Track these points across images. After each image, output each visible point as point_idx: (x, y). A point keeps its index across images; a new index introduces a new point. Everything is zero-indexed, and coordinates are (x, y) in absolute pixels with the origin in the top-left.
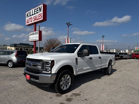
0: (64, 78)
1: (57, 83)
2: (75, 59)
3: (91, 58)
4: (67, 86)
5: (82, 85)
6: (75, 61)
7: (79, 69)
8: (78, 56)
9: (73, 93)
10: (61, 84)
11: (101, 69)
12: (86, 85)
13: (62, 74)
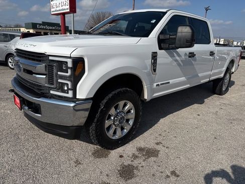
0: (116, 108)
1: (94, 125)
2: (151, 57)
3: (192, 55)
4: (122, 129)
5: (162, 120)
6: (149, 61)
7: (159, 83)
8: (160, 48)
9: (139, 145)
10: (107, 125)
11: (210, 81)
12: (171, 122)
13: (109, 99)
